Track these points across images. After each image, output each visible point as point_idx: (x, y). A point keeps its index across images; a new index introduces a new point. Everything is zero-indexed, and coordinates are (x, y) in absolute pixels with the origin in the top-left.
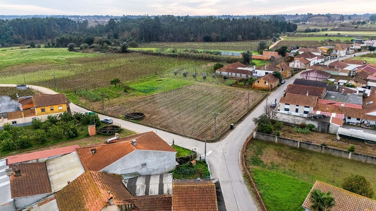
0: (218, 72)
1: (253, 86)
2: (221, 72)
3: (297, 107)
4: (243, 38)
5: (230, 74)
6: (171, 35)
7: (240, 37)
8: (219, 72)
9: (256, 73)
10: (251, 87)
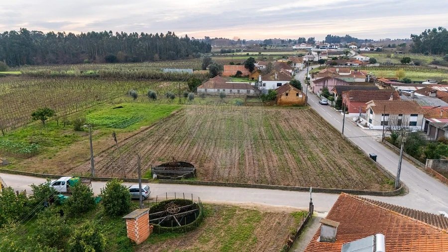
0: (200, 89)
1: (279, 101)
2: (206, 90)
3: (400, 118)
4: (160, 58)
5: (221, 90)
6: (51, 56)
7: (157, 56)
8: (203, 90)
9: (264, 85)
10: (276, 104)
